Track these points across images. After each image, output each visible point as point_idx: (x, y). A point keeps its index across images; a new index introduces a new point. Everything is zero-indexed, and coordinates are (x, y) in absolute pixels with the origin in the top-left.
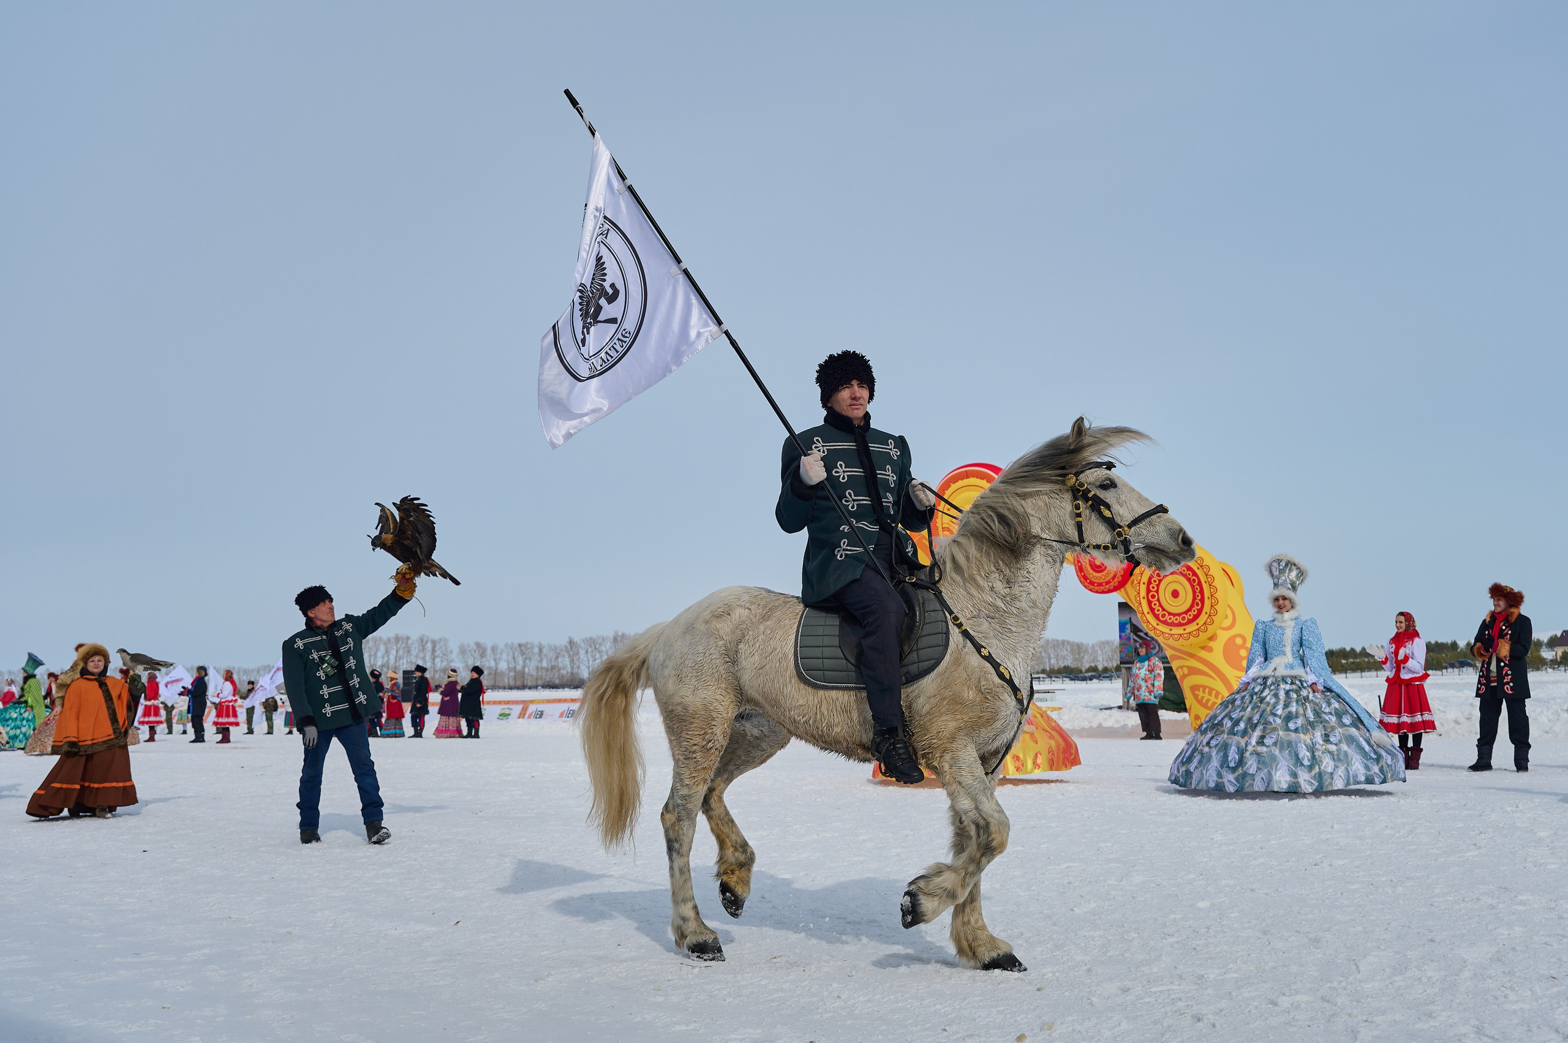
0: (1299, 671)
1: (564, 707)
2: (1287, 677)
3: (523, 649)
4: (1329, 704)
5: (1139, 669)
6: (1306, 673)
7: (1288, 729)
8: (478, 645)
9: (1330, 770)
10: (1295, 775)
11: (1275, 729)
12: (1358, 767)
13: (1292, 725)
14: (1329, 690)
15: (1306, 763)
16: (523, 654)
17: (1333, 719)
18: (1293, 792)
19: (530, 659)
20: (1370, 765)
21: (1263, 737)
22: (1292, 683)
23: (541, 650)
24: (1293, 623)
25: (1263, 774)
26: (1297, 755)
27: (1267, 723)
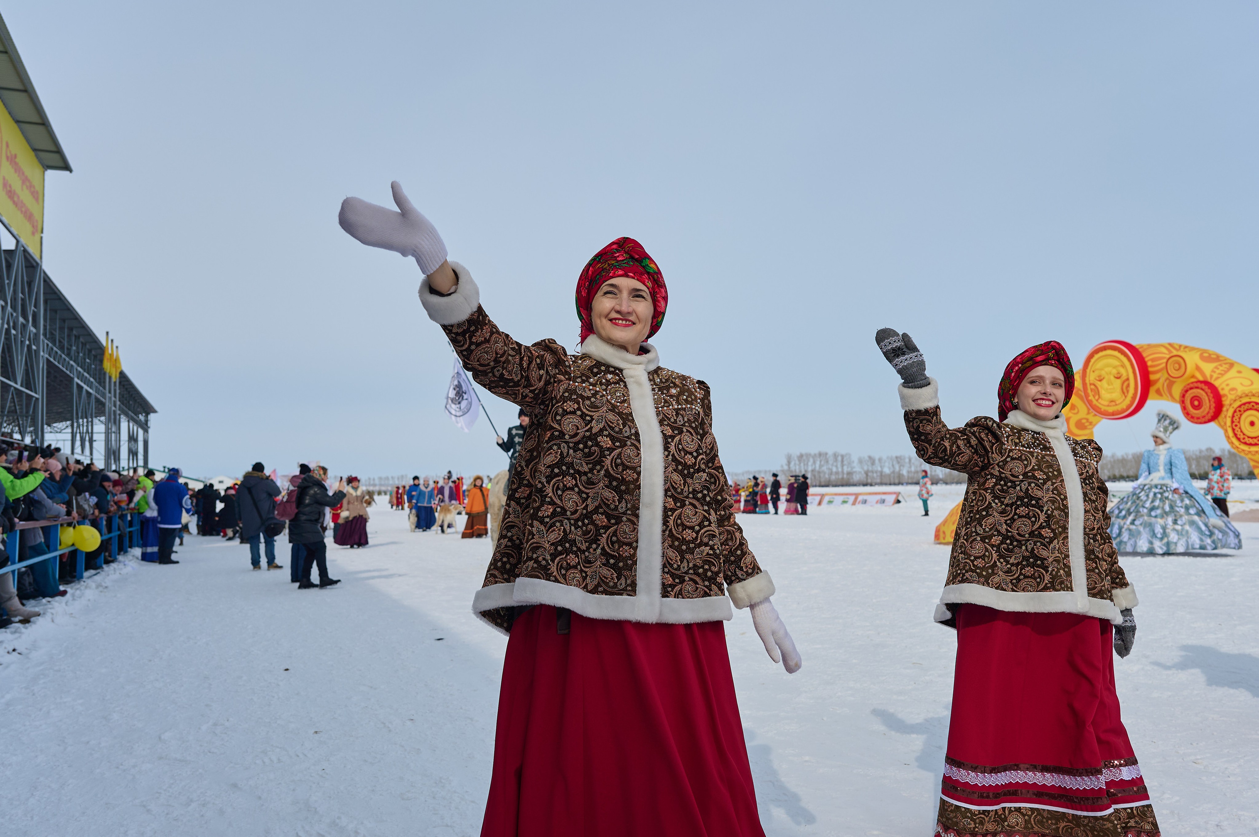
0: (1168, 481)
1: (878, 497)
2: (1158, 485)
3: (899, 460)
4: (1182, 501)
5: (1213, 475)
6: (1173, 482)
7: (1150, 516)
8: (870, 457)
9: (1175, 540)
10: (1151, 543)
11: (1142, 516)
12: (1195, 539)
13: (1153, 514)
14: (1186, 493)
15: (1159, 536)
16: (898, 463)
17: (1182, 511)
18: (1151, 553)
19: (903, 466)
20: (1204, 538)
21: (1134, 520)
22: (1161, 488)
23: (910, 460)
24: (1165, 452)
25: (1132, 542)
26: (1154, 531)
27: (1138, 512)
